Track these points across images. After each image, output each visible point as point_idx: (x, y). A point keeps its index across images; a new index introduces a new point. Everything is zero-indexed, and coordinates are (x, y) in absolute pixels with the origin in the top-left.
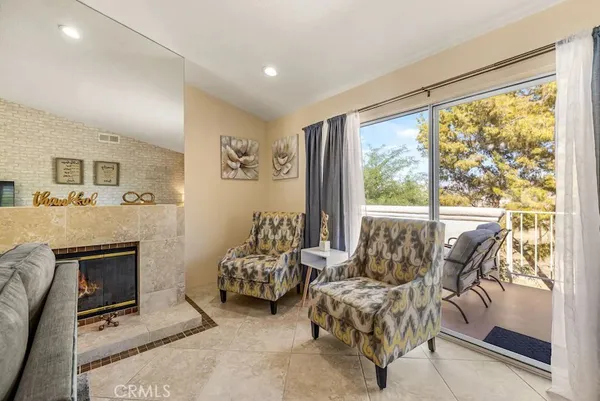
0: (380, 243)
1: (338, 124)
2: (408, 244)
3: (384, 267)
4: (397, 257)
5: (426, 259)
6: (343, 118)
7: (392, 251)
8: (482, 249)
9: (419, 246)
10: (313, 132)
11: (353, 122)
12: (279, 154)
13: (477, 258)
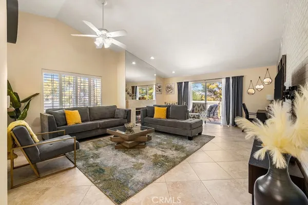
0: (197, 107)
1: (186, 83)
2: (202, 106)
3: (197, 111)
4: (200, 109)
5: (205, 108)
6: (188, 82)
7: (199, 108)
8: (214, 108)
9: (204, 107)
10: (180, 84)
11: (190, 84)
12: (168, 88)
13: (213, 111)
